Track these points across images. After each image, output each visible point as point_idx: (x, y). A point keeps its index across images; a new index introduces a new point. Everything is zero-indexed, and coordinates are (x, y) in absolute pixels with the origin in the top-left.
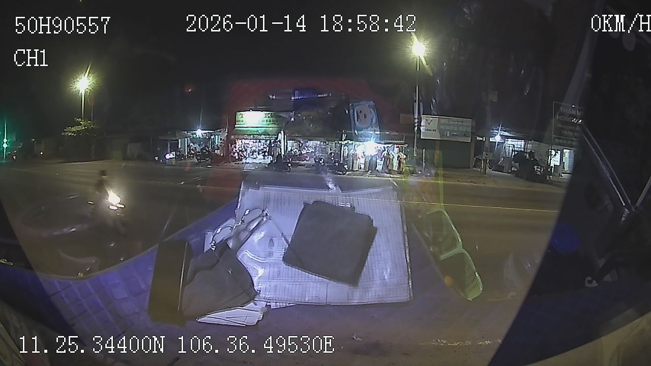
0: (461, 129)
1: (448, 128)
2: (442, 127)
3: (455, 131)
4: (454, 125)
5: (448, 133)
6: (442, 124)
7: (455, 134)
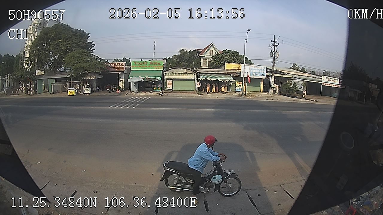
0: (261, 72)
1: (254, 71)
2: (252, 71)
3: (258, 73)
4: (257, 70)
5: (255, 73)
6: (252, 69)
7: (258, 74)
